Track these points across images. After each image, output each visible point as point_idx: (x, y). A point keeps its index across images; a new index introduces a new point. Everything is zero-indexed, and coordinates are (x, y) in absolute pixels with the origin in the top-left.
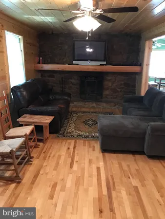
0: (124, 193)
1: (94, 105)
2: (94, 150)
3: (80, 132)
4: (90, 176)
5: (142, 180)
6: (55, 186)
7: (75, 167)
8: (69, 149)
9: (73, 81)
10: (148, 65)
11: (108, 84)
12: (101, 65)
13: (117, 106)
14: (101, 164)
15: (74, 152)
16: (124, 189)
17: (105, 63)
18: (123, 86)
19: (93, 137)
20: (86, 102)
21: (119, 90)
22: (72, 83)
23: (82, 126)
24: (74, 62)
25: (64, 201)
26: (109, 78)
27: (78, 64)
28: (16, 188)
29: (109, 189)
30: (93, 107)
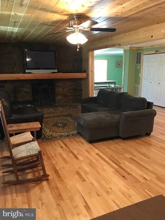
0: (127, 163)
1: (51, 110)
2: (83, 144)
3: (59, 134)
4: (97, 160)
5: (131, 153)
6: (78, 173)
7: (80, 158)
8: (62, 147)
9: (25, 90)
10: (93, 71)
11: (59, 90)
12: (53, 73)
13: (72, 109)
14: (97, 151)
15: (68, 148)
16: (125, 161)
17: (56, 71)
18: (72, 91)
19: (73, 135)
20: (43, 108)
21: (68, 94)
22: (25, 92)
23: (56, 129)
24: (27, 71)
25: (95, 180)
26: (60, 84)
27: (31, 73)
28: (49, 184)
29: (116, 164)
30: (51, 113)
